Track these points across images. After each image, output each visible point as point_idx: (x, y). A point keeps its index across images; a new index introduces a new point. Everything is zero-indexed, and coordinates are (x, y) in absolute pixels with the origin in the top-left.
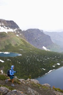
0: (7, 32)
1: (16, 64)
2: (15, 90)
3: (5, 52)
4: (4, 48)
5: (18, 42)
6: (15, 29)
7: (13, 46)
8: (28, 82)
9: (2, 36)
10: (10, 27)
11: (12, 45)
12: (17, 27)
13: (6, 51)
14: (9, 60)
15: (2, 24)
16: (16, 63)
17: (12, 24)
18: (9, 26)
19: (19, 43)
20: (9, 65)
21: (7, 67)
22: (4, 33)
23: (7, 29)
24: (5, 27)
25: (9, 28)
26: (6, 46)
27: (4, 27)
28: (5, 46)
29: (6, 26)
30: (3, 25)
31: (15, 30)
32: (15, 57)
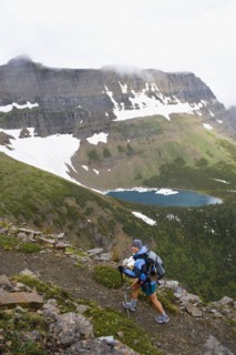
0: (170, 115)
1: (200, 235)
2: (110, 339)
3: (160, 187)
4: (158, 174)
5: (208, 152)
6: (198, 102)
7: (188, 167)
8: (220, 310)
9: (152, 130)
10: (179, 98)
11: (188, 164)
12: (208, 94)
13: (165, 187)
14: (172, 216)
15: (150, 87)
16: (200, 232)
17: (187, 85)
18: (176, 93)
19: (211, 156)
20: (171, 236)
21: (167, 243)
22: (159, 121)
23: (170, 103)
24: (161, 97)
25: (177, 101)
26: (163, 166)
27: (157, 98)
28: (162, 168)
29: (166, 95)
30: (153, 90)
31: (198, 107)
32: (194, 210)
